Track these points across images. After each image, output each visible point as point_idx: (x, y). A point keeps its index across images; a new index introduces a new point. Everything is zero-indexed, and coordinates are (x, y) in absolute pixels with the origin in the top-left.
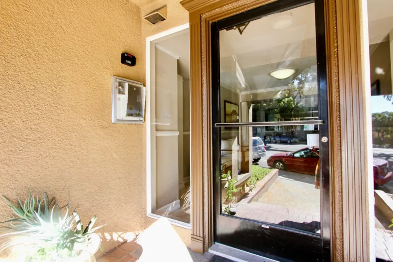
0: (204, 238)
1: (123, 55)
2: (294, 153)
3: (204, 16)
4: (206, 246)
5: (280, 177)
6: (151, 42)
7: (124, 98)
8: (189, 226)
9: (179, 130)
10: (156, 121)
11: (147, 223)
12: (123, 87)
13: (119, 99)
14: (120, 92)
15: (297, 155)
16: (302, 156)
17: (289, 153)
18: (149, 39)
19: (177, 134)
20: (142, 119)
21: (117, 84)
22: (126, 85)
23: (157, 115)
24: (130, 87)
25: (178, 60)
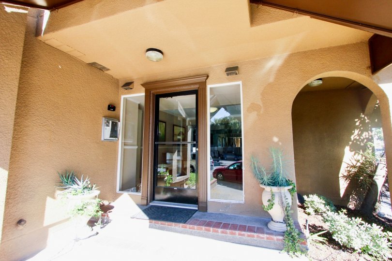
0: (147, 197)
1: (109, 106)
2: (229, 166)
3: (152, 92)
4: (149, 201)
5: (219, 185)
6: (124, 98)
7: (109, 129)
8: (139, 194)
9: (137, 145)
10: (125, 140)
11: (116, 196)
12: (109, 123)
13: (106, 129)
14: (107, 126)
15: (232, 168)
16: (235, 168)
17: (226, 167)
18: (123, 97)
19: (136, 147)
20: (117, 139)
21: (106, 121)
22: (111, 122)
23: (125, 136)
24: (112, 123)
25: (139, 104)
